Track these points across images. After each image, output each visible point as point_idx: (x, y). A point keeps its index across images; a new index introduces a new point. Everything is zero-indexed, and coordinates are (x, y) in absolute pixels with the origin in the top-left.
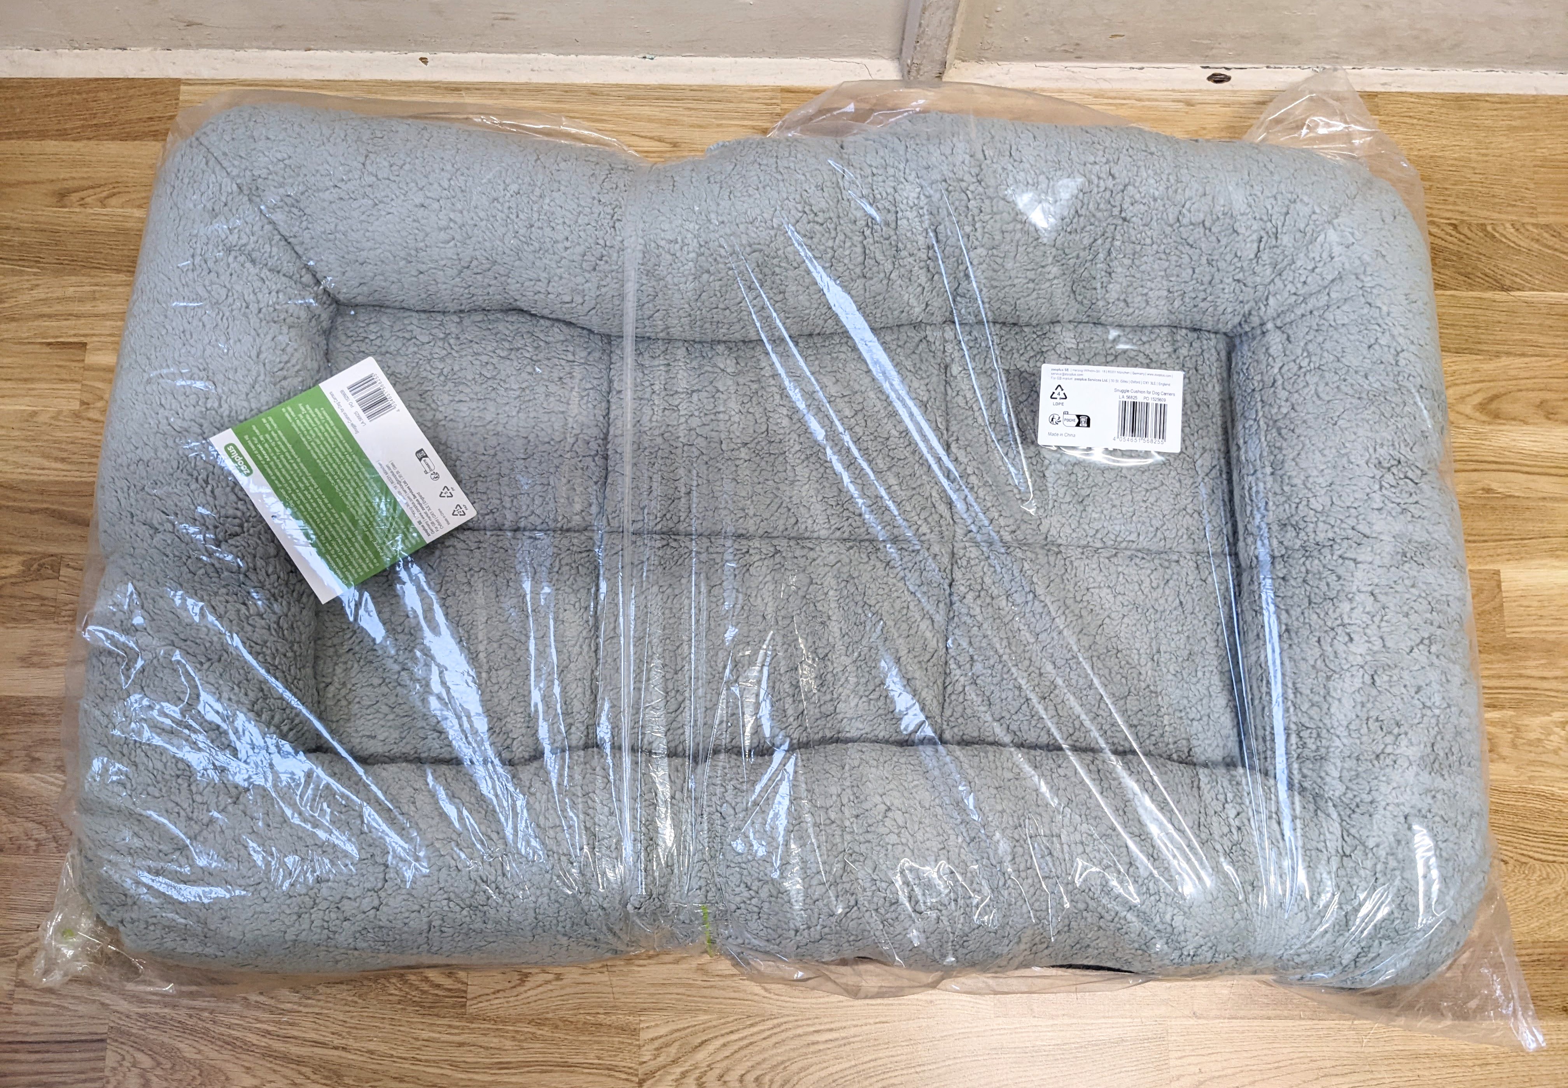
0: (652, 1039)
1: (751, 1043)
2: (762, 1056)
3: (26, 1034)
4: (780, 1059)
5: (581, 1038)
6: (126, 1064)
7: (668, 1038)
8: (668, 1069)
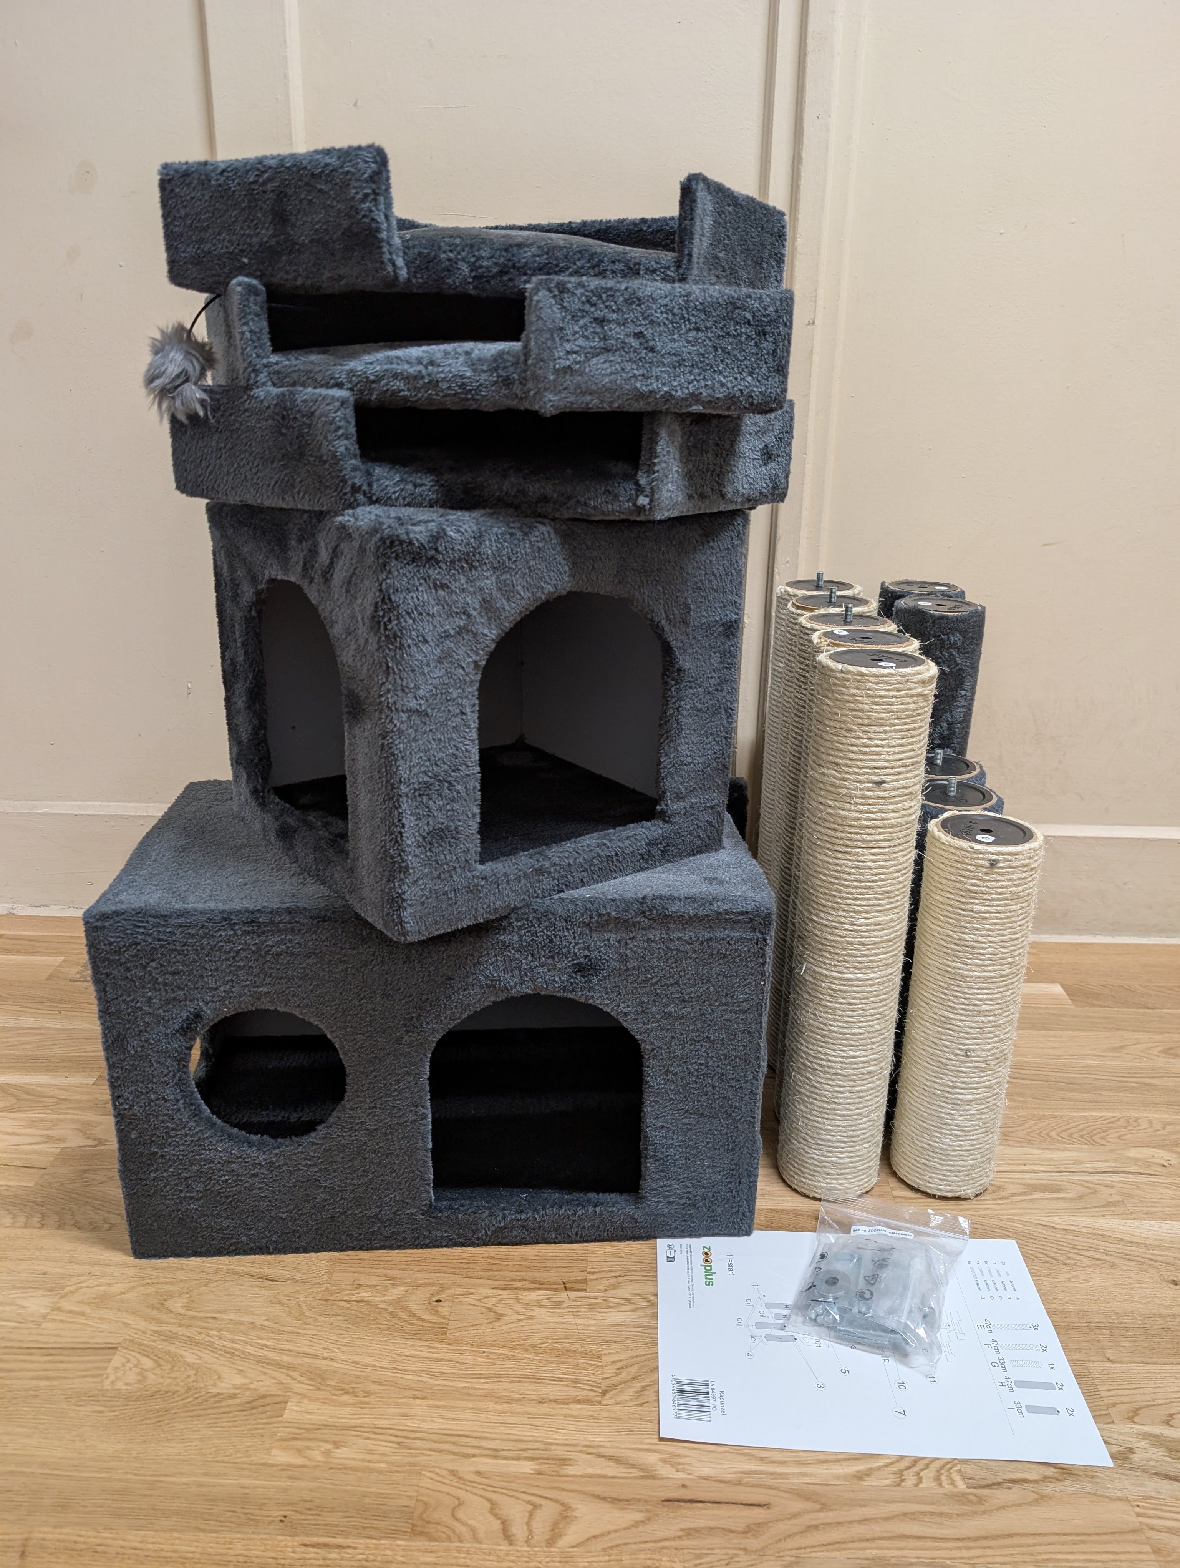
0: (614, 1362)
3: (46, 1343)
5: (549, 1359)
6: (129, 1365)
7: (629, 1361)
8: (630, 1384)
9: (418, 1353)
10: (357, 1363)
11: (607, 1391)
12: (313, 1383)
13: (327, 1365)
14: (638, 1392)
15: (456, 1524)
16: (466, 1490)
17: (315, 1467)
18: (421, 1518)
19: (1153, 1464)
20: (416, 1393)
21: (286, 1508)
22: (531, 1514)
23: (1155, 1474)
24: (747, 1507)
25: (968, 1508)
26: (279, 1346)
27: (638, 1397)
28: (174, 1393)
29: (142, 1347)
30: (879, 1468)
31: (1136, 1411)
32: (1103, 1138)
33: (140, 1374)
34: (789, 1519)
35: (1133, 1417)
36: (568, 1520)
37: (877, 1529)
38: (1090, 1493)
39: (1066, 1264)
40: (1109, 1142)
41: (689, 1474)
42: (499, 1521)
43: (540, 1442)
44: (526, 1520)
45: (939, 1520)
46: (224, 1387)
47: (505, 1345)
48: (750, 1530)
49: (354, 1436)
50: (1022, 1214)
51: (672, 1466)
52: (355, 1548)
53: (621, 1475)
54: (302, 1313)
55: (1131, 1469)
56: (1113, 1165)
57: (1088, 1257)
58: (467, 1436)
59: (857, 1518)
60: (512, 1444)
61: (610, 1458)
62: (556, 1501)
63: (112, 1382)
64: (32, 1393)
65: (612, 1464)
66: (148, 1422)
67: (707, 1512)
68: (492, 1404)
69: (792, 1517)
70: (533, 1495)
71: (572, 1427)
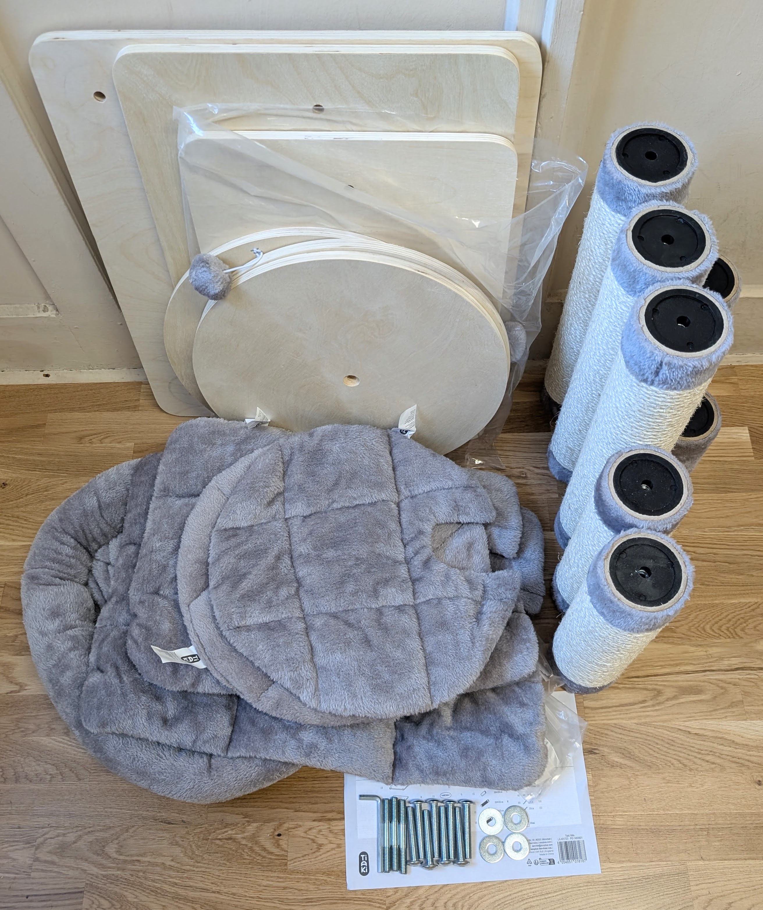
9: (271, 883)
10: (234, 894)
13: (217, 898)
14: (408, 907)
32: (743, 630)
39: (691, 770)
40: (746, 633)
47: (325, 872)
50: (670, 720)
54: (193, 853)
56: (745, 660)
57: (707, 761)
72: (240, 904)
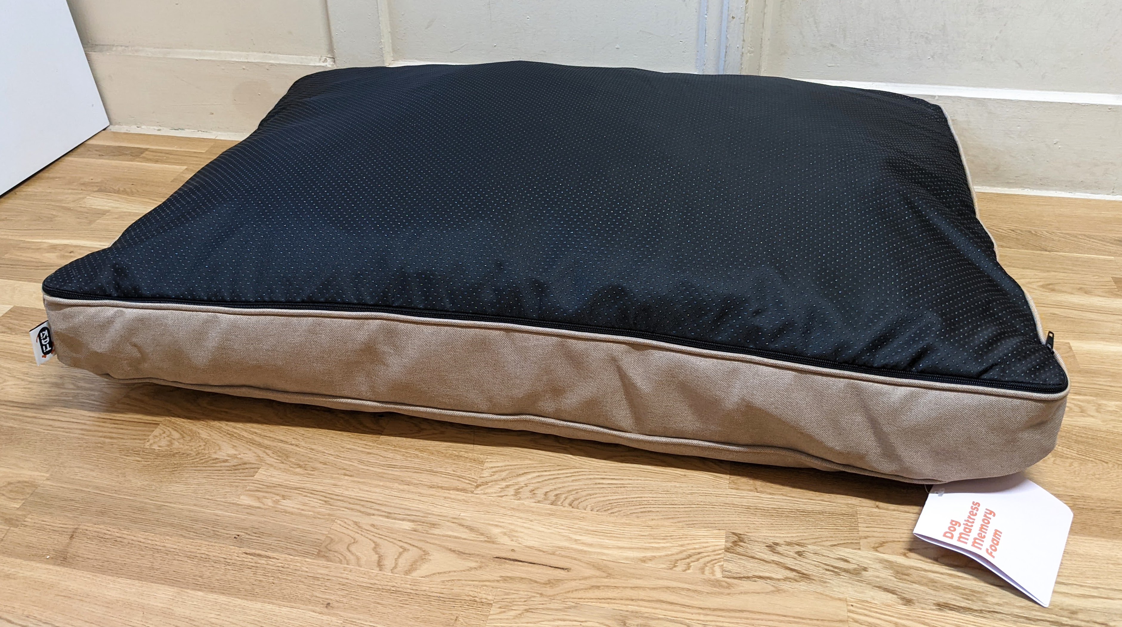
0: (492, 467)
1: (557, 478)
2: (563, 485)
4: (575, 488)
5: (446, 461)
6: (164, 435)
7: (503, 468)
8: (499, 483)
9: (356, 447)
10: (313, 450)
11: (480, 485)
12: (280, 459)
13: (292, 449)
14: (502, 488)
15: (349, 554)
16: (362, 535)
17: (265, 509)
18: (326, 547)
19: (878, 580)
20: (347, 472)
21: (241, 531)
22: (401, 554)
23: (877, 587)
24: (553, 568)
25: (718, 590)
26: (263, 434)
27: (501, 491)
28: (188, 455)
29: (175, 425)
30: (660, 557)
31: (882, 544)
33: (170, 441)
34: (580, 580)
35: (877, 547)
36: (424, 560)
37: (642, 594)
38: (818, 593)
41: (520, 544)
42: (377, 556)
43: (422, 512)
44: (396, 557)
45: (691, 594)
46: (221, 455)
47: (418, 449)
48: (549, 583)
49: (297, 493)
51: (509, 537)
52: (278, 559)
53: (470, 538)
55: (858, 581)
58: (373, 503)
59: (631, 586)
60: (403, 511)
61: (467, 527)
62: (420, 549)
63: (151, 445)
64: (99, 445)
65: (467, 531)
66: (167, 470)
67: (523, 568)
68: (396, 485)
69: (582, 579)
70: (406, 543)
71: (447, 505)
72: (315, 457)
